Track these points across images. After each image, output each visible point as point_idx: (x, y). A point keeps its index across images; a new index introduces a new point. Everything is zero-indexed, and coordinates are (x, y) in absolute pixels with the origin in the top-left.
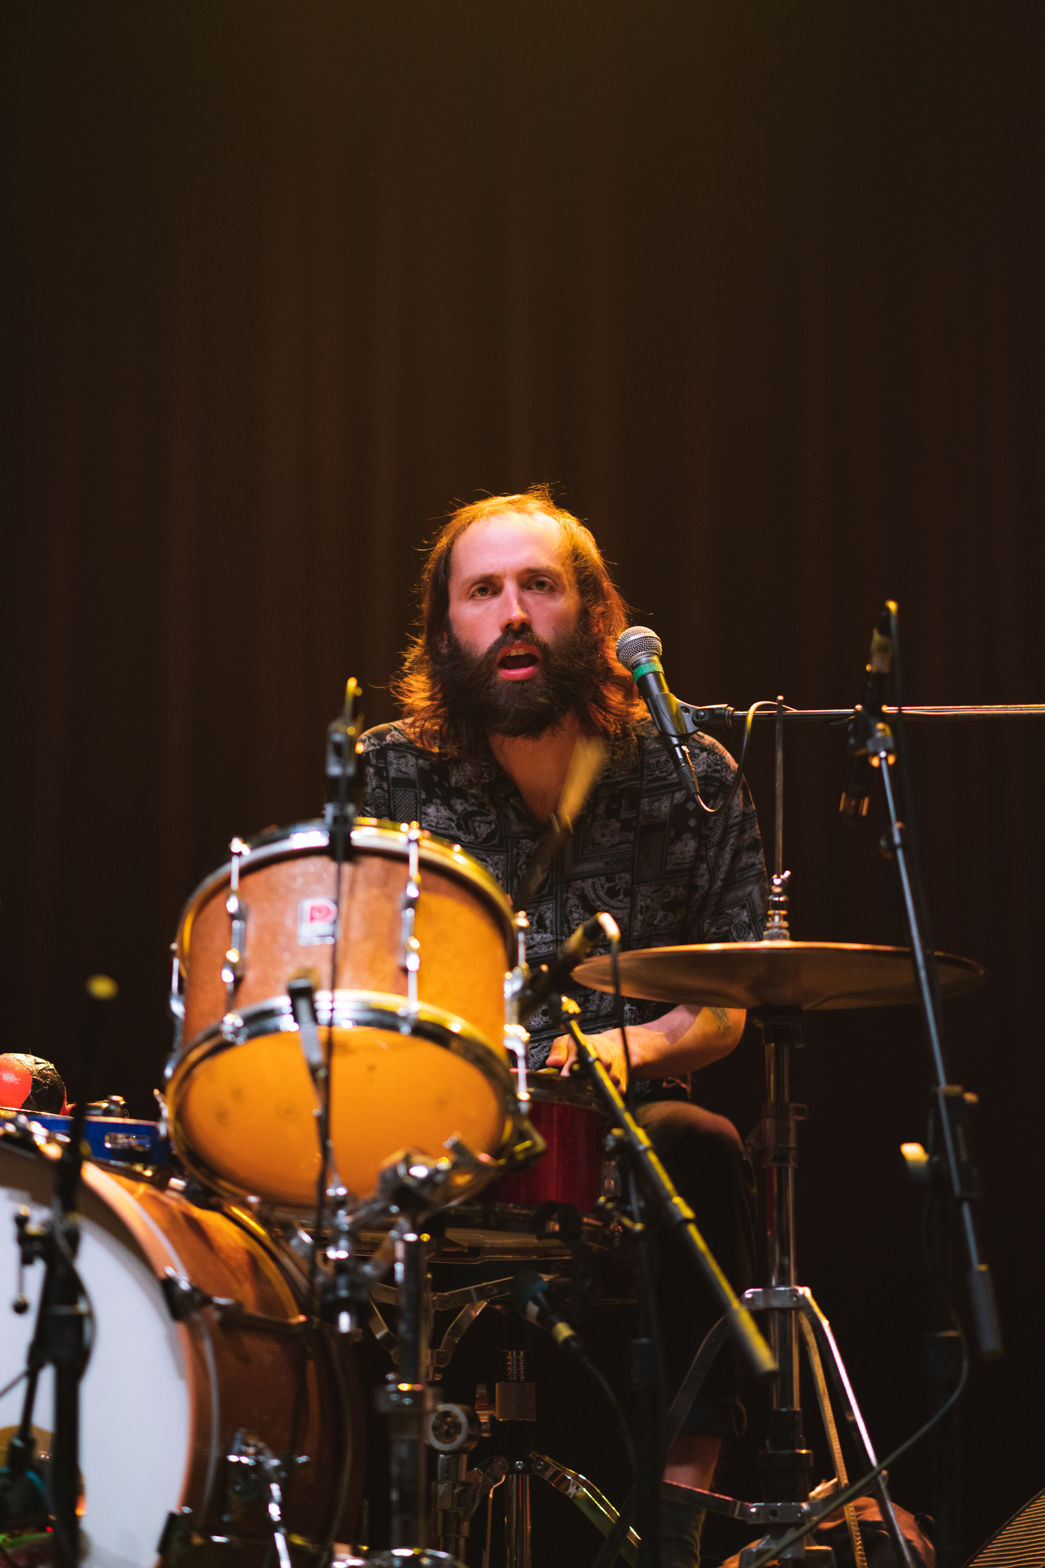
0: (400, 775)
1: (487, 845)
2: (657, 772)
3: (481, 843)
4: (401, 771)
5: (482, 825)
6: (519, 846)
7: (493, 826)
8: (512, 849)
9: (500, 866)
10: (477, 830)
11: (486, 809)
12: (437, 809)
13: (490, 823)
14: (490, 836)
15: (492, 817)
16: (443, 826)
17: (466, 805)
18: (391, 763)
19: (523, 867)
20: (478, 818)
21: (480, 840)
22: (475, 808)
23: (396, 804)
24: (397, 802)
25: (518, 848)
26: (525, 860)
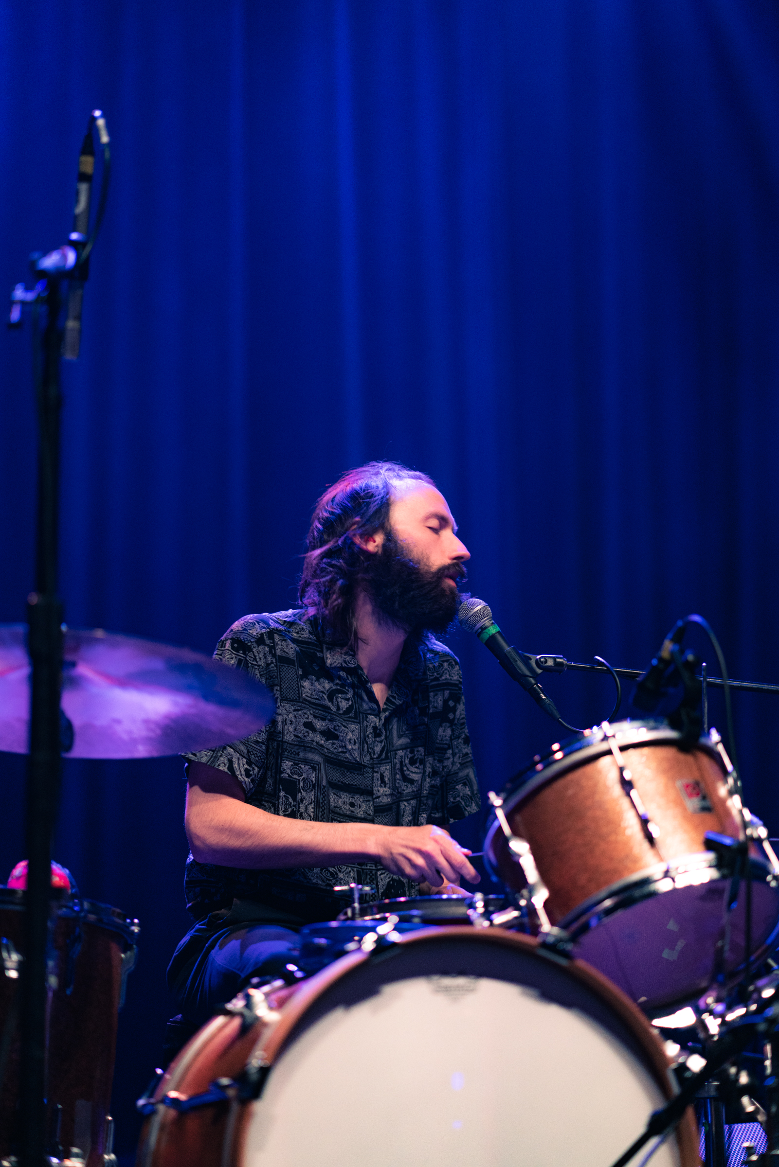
0: (284, 654)
1: (346, 716)
2: (435, 674)
3: (342, 714)
4: (284, 651)
5: (343, 701)
6: (368, 720)
7: (350, 703)
8: (363, 722)
9: (355, 733)
10: (340, 704)
11: (346, 689)
12: (312, 683)
13: (348, 700)
14: (349, 710)
15: (350, 695)
16: (315, 697)
17: (331, 684)
18: (277, 644)
19: (370, 736)
20: (340, 695)
21: (341, 712)
22: (339, 688)
23: (281, 677)
24: (283, 675)
25: (367, 721)
26: (372, 731)
